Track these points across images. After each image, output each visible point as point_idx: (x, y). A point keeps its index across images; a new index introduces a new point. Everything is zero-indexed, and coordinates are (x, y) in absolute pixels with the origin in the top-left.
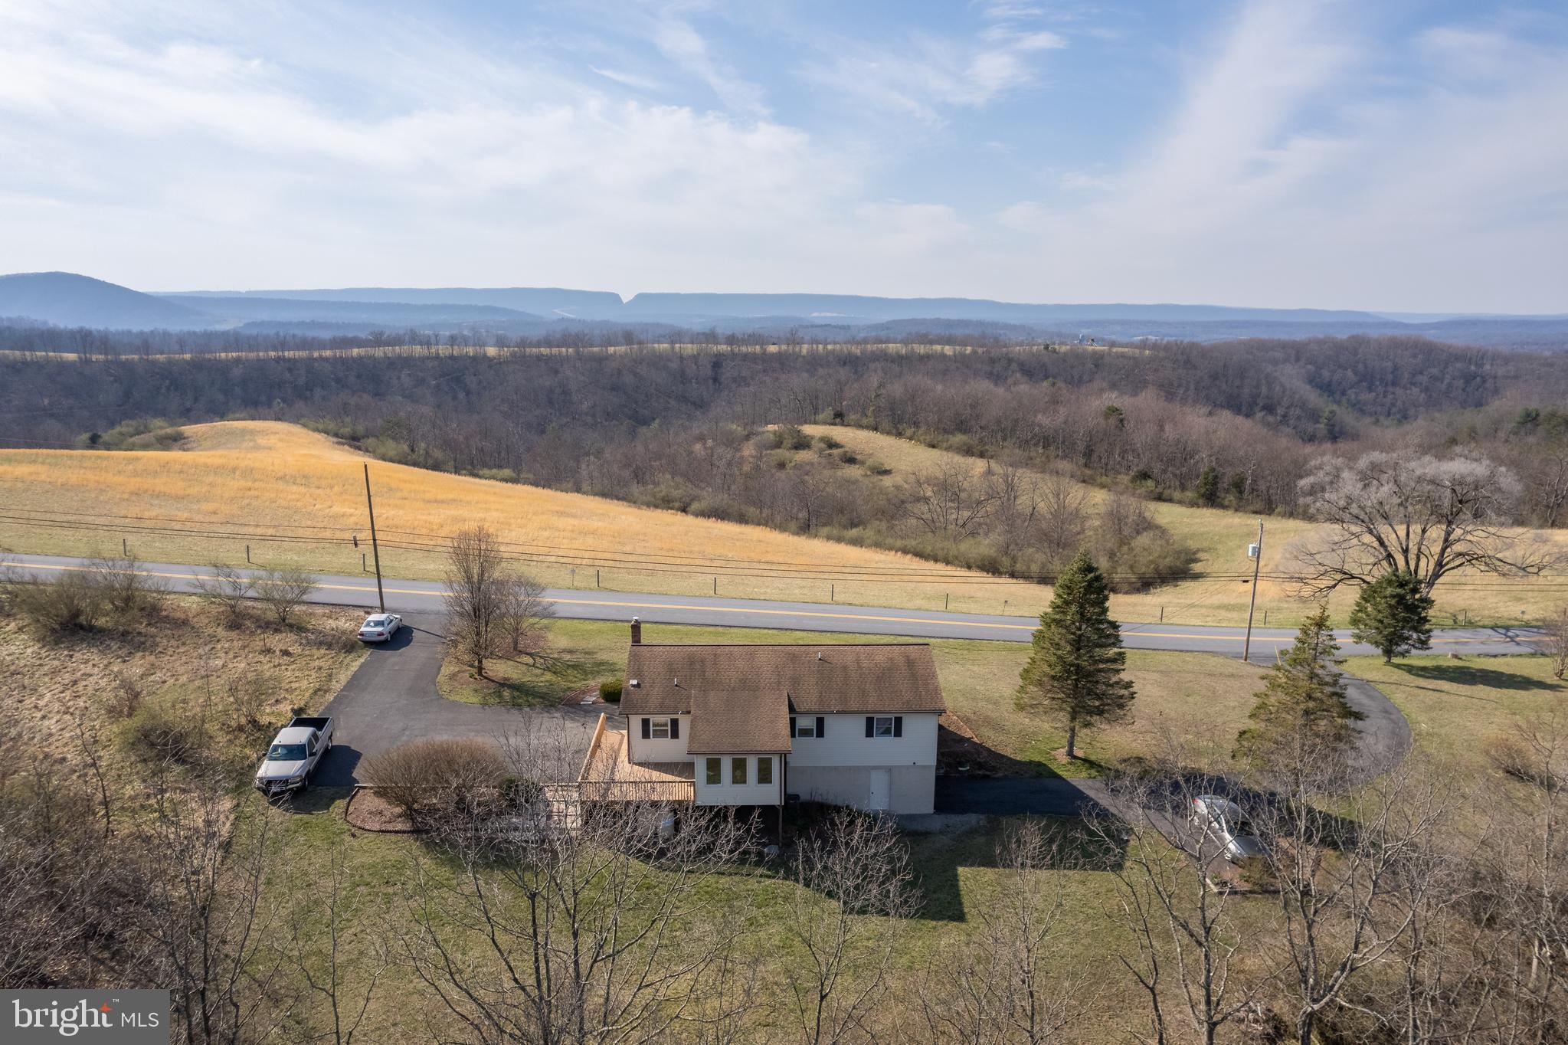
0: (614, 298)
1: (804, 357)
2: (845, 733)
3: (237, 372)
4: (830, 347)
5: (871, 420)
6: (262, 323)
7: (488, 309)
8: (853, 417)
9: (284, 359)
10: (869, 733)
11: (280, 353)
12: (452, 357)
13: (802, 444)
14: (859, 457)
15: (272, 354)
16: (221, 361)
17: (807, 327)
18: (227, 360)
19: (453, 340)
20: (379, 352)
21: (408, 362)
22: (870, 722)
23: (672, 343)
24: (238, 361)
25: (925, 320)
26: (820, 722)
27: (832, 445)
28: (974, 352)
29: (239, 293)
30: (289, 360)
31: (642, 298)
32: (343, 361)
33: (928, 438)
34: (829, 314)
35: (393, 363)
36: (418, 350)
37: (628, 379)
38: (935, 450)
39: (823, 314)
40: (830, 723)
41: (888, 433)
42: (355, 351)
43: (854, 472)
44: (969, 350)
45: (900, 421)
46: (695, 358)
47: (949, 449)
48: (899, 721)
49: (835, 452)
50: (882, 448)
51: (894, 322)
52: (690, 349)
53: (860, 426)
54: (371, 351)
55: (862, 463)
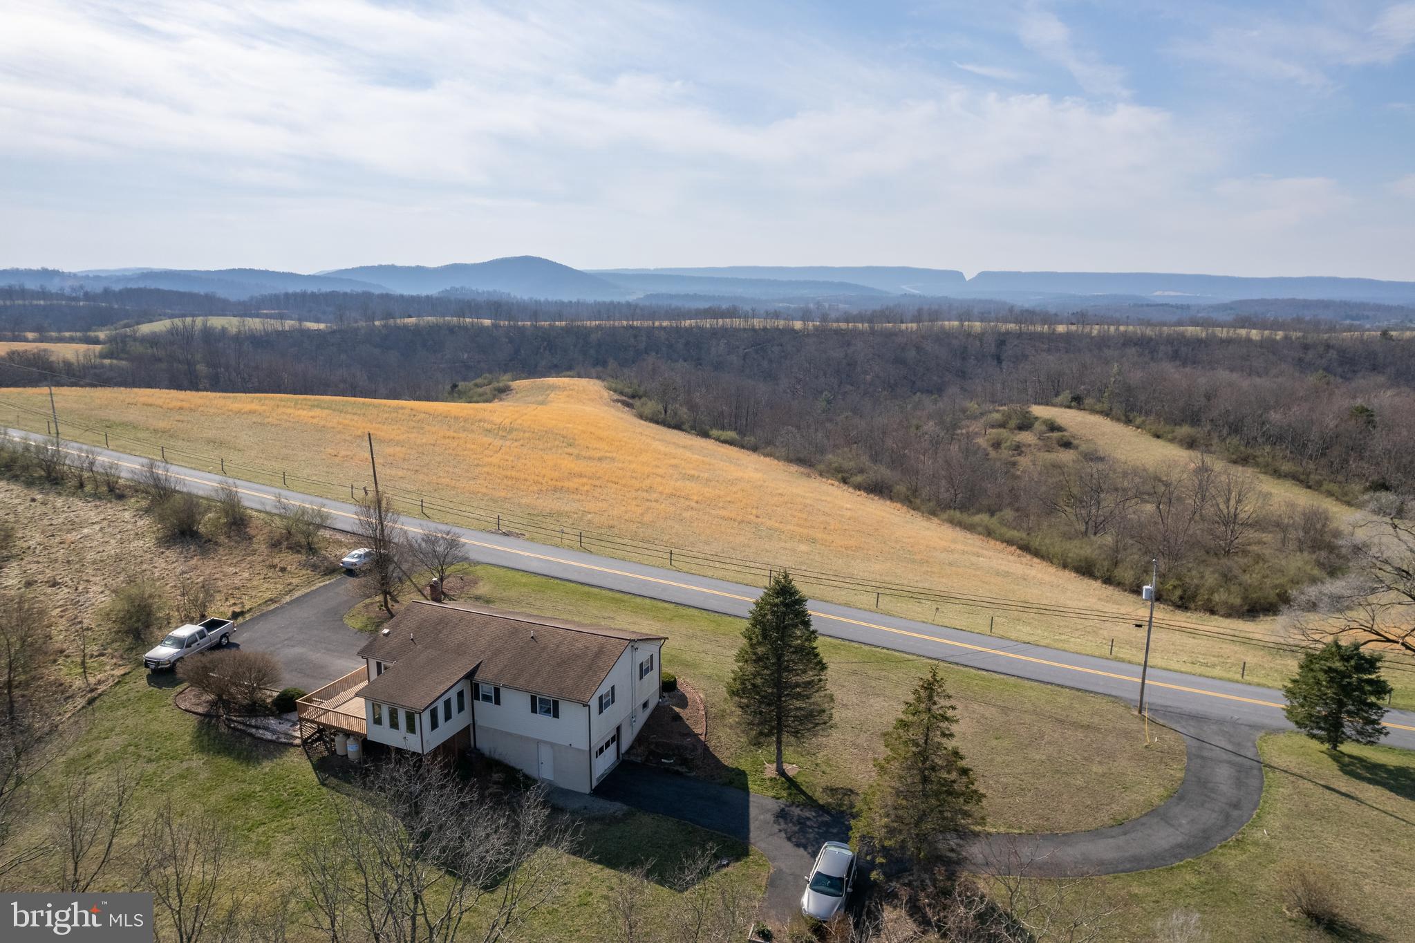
0: (958, 276)
1: (1092, 338)
2: (515, 705)
3: (594, 337)
4: (1122, 328)
5: (1106, 406)
6: (657, 296)
7: (842, 285)
8: (1088, 401)
9: (632, 327)
10: (534, 710)
11: (631, 323)
12: (765, 329)
13: (1026, 424)
14: (1075, 442)
15: (625, 323)
16: (586, 328)
17: (1142, 306)
18: (590, 327)
19: (768, 315)
20: (707, 323)
21: (724, 332)
22: (533, 699)
23: (961, 320)
24: (598, 327)
25: (1277, 300)
26: (497, 691)
27: (1053, 427)
28: (1286, 338)
29: (649, 270)
30: (637, 328)
31: (984, 276)
32: (678, 330)
33: (1154, 428)
34: (1172, 293)
35: (715, 333)
36: (737, 323)
37: (911, 354)
38: (1159, 440)
39: (1166, 293)
40: (504, 694)
41: (1118, 420)
42: (687, 323)
43: (1066, 456)
44: (1280, 335)
45: (1132, 410)
46: (980, 337)
47: (1172, 441)
48: (556, 703)
49: (1056, 435)
50: (1103, 434)
51: (1240, 302)
52: (978, 326)
53: (1093, 411)
54: (701, 323)
55: (1076, 448)
